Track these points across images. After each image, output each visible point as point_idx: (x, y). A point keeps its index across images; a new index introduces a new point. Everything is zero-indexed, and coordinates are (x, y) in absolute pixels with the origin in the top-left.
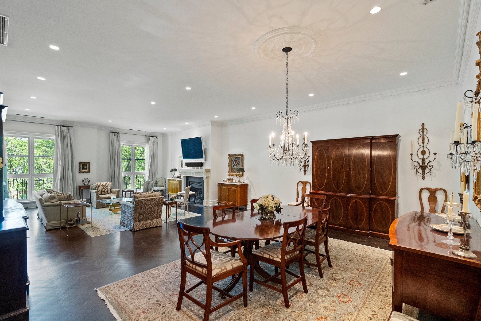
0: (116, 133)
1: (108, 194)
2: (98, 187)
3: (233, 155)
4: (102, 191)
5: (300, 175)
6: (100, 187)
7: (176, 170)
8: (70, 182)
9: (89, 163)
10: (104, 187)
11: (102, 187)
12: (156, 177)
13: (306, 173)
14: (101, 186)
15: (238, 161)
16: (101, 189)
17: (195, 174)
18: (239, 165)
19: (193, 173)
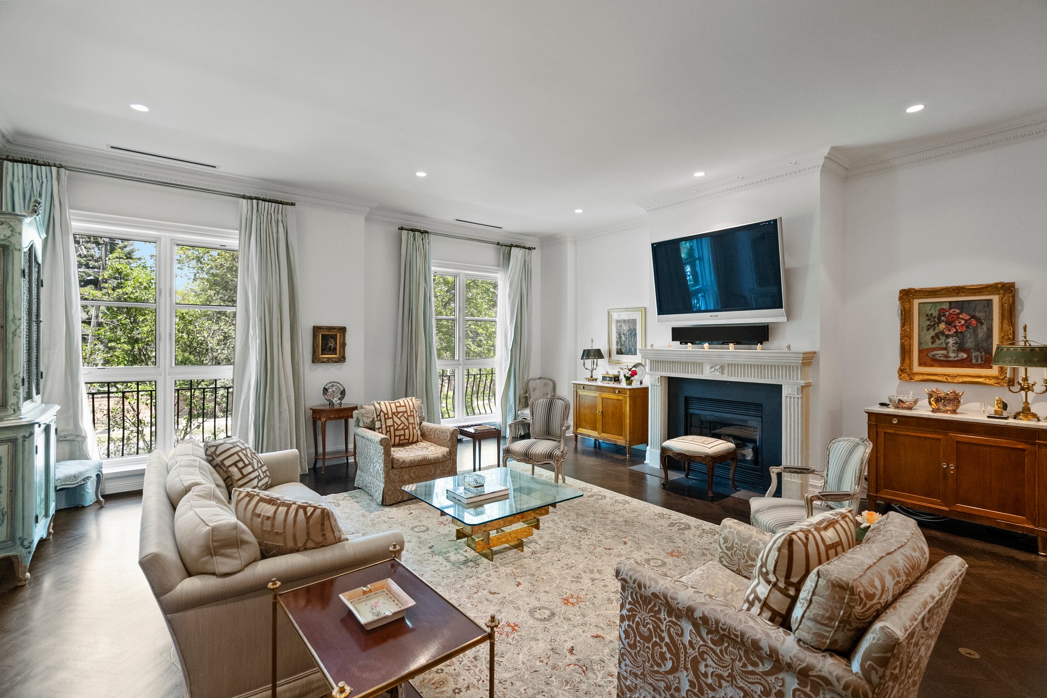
0: (419, 231)
1: (415, 443)
2: (383, 418)
3: (934, 292)
4: (398, 433)
6: (389, 418)
7: (598, 354)
8: (288, 397)
9: (343, 330)
10: (403, 419)
11: (396, 419)
12: (526, 377)
14: (393, 413)
15: (973, 317)
16: (393, 426)
17: (726, 370)
18: (975, 332)
19: (717, 368)
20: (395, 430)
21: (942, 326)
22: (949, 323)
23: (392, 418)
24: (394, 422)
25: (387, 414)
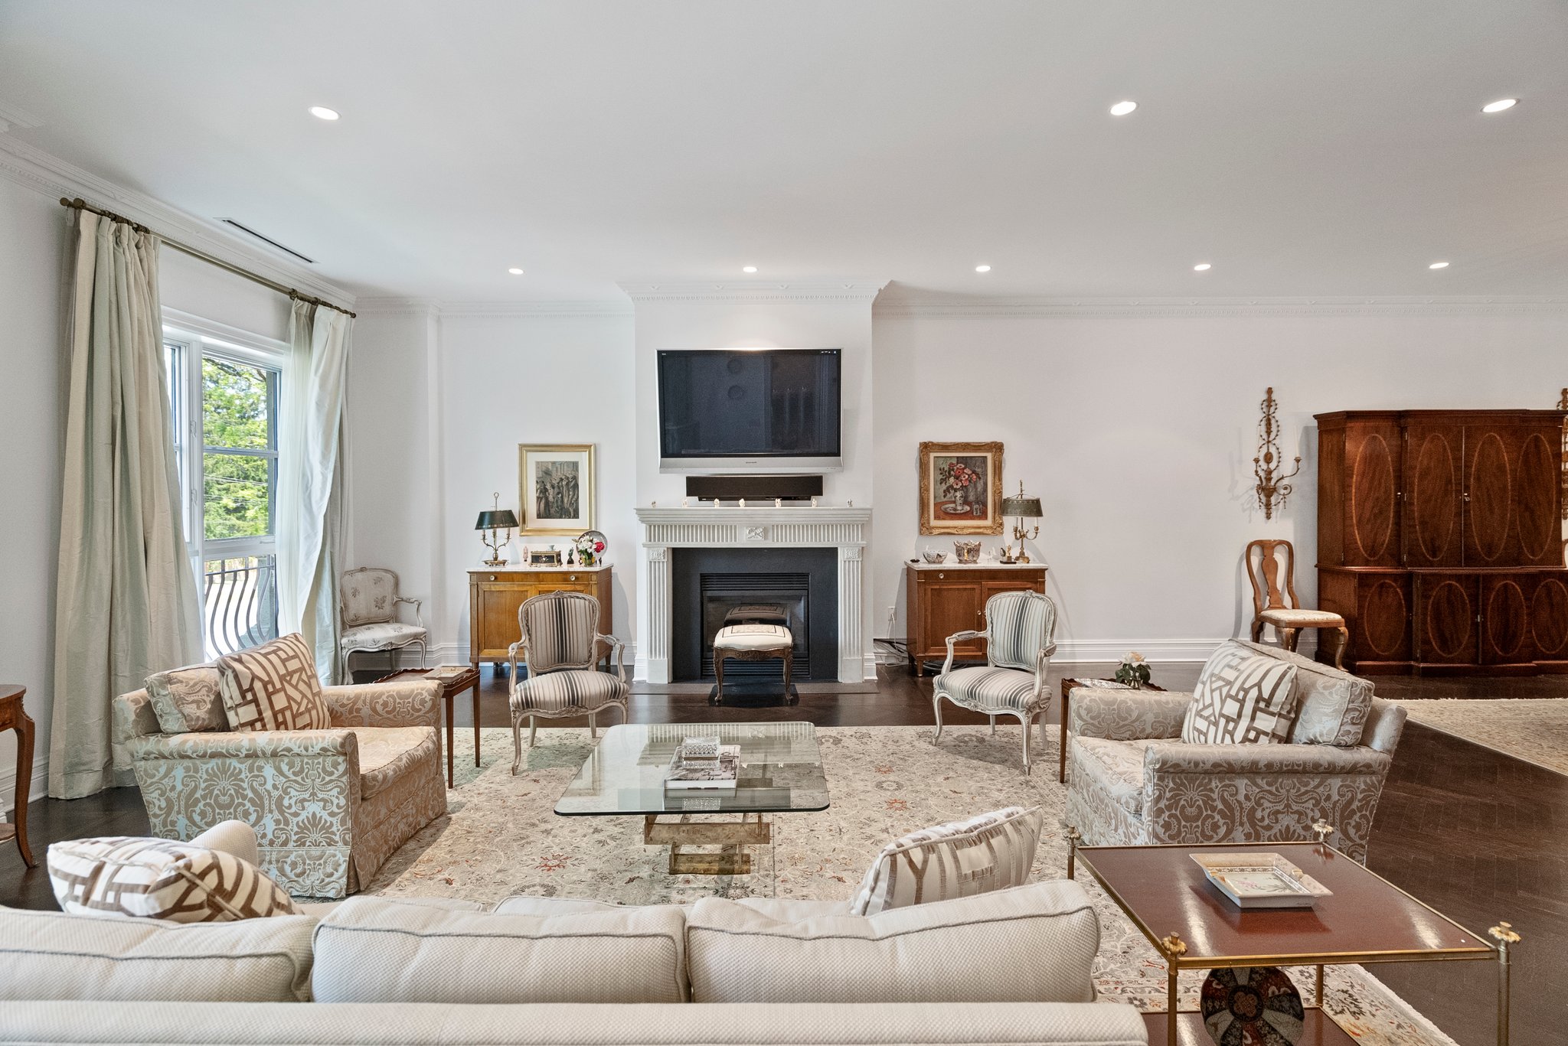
3: (945, 447)
5: (1250, 521)
6: (276, 691)
7: (506, 519)
13: (1273, 515)
14: (282, 678)
15: (974, 472)
16: (290, 707)
17: (770, 534)
18: (976, 488)
19: (758, 531)
20: (294, 717)
21: (952, 480)
22: (957, 478)
23: (283, 689)
24: (289, 698)
25: (271, 682)
